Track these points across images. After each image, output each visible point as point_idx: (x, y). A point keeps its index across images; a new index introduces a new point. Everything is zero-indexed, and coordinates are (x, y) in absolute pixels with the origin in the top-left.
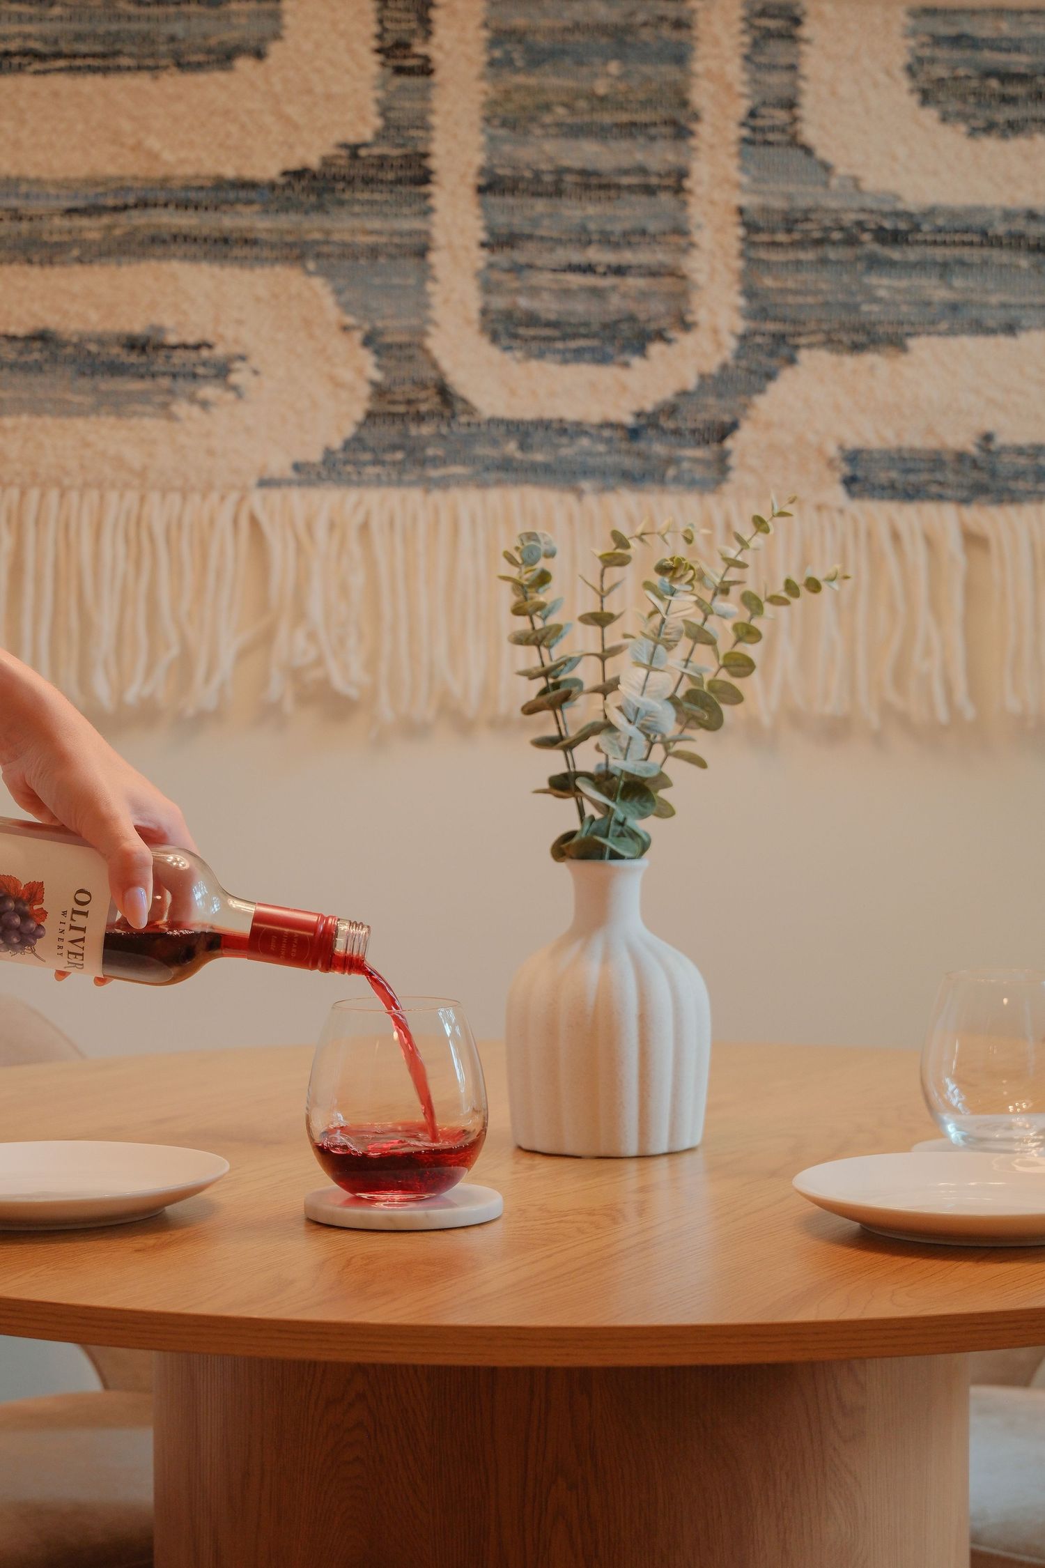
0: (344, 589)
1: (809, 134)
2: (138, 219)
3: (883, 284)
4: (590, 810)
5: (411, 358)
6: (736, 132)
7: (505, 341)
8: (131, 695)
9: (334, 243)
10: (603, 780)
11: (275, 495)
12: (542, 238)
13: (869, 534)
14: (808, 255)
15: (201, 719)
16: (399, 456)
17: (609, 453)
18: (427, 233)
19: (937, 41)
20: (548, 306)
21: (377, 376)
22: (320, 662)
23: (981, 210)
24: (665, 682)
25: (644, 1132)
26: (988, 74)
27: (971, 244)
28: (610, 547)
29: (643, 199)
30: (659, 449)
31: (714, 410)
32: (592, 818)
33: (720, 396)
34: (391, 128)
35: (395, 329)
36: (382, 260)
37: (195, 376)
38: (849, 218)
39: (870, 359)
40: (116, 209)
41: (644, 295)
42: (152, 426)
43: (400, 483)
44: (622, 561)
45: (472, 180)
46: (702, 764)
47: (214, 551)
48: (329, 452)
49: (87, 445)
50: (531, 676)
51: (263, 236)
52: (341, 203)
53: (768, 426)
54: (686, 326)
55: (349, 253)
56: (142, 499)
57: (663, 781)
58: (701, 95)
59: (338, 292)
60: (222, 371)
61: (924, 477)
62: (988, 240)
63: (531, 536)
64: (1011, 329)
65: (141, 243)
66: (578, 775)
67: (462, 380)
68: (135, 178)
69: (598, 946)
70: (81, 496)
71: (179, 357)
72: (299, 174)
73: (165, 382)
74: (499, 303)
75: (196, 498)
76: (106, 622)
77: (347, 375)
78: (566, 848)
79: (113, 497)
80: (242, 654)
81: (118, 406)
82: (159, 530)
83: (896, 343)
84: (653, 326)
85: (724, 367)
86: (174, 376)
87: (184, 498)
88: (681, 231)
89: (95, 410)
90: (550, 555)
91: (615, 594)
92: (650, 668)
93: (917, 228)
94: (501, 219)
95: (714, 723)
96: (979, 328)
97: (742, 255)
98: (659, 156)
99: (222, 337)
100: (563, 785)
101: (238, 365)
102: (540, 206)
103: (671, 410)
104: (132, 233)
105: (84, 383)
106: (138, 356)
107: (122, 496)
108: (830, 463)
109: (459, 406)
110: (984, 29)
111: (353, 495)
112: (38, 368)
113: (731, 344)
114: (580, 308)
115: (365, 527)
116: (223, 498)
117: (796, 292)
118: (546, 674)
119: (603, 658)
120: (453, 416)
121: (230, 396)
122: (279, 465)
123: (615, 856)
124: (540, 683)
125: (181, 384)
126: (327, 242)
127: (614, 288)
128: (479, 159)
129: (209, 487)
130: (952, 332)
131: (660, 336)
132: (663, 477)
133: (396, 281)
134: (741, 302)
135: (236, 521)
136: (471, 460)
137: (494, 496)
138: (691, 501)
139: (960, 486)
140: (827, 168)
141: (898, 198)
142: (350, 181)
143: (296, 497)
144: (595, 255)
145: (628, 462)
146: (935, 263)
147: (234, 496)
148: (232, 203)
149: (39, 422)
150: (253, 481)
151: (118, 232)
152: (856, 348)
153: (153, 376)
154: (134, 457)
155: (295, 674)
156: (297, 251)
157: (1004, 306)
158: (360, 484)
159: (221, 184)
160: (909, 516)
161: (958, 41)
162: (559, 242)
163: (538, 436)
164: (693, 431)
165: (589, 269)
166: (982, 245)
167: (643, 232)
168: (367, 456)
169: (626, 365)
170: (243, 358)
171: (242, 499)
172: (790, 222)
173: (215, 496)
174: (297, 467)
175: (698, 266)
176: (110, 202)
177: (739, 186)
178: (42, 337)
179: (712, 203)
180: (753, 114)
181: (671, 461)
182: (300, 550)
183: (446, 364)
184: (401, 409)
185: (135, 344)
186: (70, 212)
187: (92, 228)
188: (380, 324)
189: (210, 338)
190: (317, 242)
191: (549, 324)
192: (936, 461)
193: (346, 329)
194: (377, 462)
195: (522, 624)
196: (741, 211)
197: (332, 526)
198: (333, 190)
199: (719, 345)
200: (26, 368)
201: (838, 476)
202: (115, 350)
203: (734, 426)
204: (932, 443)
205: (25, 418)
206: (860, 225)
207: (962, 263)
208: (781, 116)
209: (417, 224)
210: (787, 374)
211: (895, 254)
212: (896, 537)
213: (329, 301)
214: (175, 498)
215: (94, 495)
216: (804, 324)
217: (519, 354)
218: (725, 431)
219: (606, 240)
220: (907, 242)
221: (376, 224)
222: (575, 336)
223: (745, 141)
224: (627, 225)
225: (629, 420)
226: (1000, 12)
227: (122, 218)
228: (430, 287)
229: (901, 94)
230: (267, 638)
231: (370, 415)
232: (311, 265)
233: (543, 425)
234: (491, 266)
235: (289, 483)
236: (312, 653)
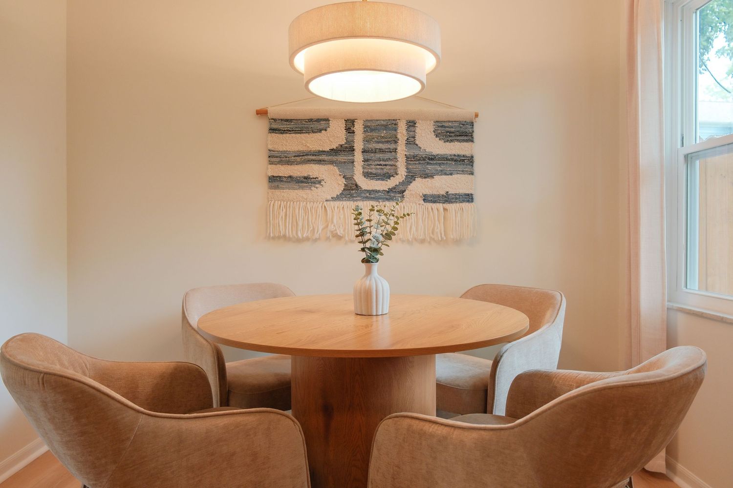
0: (340, 218)
1: (417, 142)
2: (306, 157)
3: (429, 167)
4: (368, 254)
5: (351, 180)
6: (405, 142)
7: (367, 177)
8: (304, 236)
10: (370, 249)
11: (328, 203)
12: (373, 160)
13: (428, 208)
14: (417, 162)
15: (316, 240)
16: (349, 196)
17: (384, 195)
18: (354, 159)
19: (439, 127)
20: (374, 171)
21: (346, 183)
22: (336, 230)
23: (446, 155)
24: (379, 231)
25: (377, 311)
26: (447, 132)
27: (444, 160)
28: (371, 208)
29: (390, 153)
30: (392, 195)
31: (402, 188)
32: (368, 256)
33: (402, 186)
34: (347, 142)
35: (348, 175)
36: (346, 164)
37: (315, 183)
38: (424, 156)
39: (427, 179)
41: (390, 169)
42: (308, 191)
43: (349, 201)
44: (373, 210)
45: (361, 150)
46: (389, 246)
47: (318, 212)
48: (337, 195)
49: (297, 194)
50: (357, 231)
51: (326, 160)
52: (339, 154)
53: (411, 190)
54: (397, 174)
55: (341, 163)
56: (306, 203)
57: (380, 249)
58: (399, 136)
59: (339, 169)
60: (320, 182)
61: (437, 199)
62: (447, 159)
63: (357, 206)
64: (451, 174)
66: (366, 248)
67: (359, 183)
68: (306, 151)
69: (369, 277)
70: (296, 203)
71: (312, 180)
72: (332, 150)
73: (310, 184)
74: (366, 171)
75: (315, 203)
76: (300, 224)
77: (340, 183)
78: (364, 261)
79: (302, 203)
80: (323, 229)
81: (302, 188)
82: (309, 208)
83: (432, 177)
84: (391, 174)
85: (403, 181)
88: (396, 158)
89: (299, 189)
90: (361, 209)
91: (372, 216)
92: (377, 229)
93: (435, 158)
94: (366, 157)
95: (390, 239)
96: (446, 174)
97: (406, 162)
98: (392, 146)
99: (320, 177)
100: (363, 250)
101: (322, 181)
102: (372, 154)
103: (394, 188)
104: (305, 160)
105: (297, 184)
106: (306, 180)
108: (421, 197)
109: (359, 188)
110: (447, 124)
112: (290, 182)
113: (404, 177)
114: (379, 171)
115: (343, 207)
117: (415, 168)
118: (360, 230)
119: (370, 227)
121: (321, 186)
122: (329, 198)
123: (372, 262)
124: (359, 232)
125: (313, 184)
126: (337, 161)
127: (385, 168)
128: (362, 147)
129: (317, 201)
130: (441, 175)
131: (393, 176)
133: (349, 167)
134: (406, 170)
135: (322, 207)
136: (361, 197)
137: (365, 203)
139: (443, 201)
140: (420, 148)
141: (432, 153)
142: (341, 151)
143: (332, 202)
144: (381, 163)
145: (387, 197)
146: (438, 164)
147: (321, 203)
148: (321, 155)
149: (290, 191)
150: (325, 200)
151: (303, 160)
152: (425, 178)
153: (308, 183)
154: (305, 196)
155: (332, 232)
156: (332, 162)
157: (450, 170)
158: (342, 201)
159: (319, 151)
160: (435, 206)
161: (442, 126)
162: (376, 161)
163: (372, 193)
164: (398, 192)
165: (380, 165)
167: (390, 159)
168: (343, 196)
169: (387, 181)
171: (323, 203)
172: (414, 157)
173: (318, 203)
174: (332, 198)
175: (399, 164)
176: (301, 155)
177: (405, 151)
178: (290, 177)
179: (401, 154)
180: (407, 139)
181: (394, 197)
182: (332, 212)
183: (357, 181)
184: (349, 188)
185: (305, 178)
186: (294, 156)
187: (298, 159)
188: (346, 174)
189: (318, 177)
190: (335, 161)
191: (374, 174)
192: (439, 196)
193: (340, 175)
194: (345, 197)
195: (356, 221)
196: (406, 155)
197: (338, 207)
198: (338, 152)
199: (402, 177)
200: (287, 182)
201: (422, 199)
202: (302, 179)
203: (405, 191)
204: (438, 193)
205: (287, 190)
206: (426, 157)
207: (443, 163)
208: (412, 139)
209: (352, 158)
210: (414, 182)
211: (431, 162)
212: (432, 209)
213: (337, 171)
214: (312, 203)
215: (298, 203)
216: (416, 174)
217: (369, 179)
218: (404, 191)
219: (384, 160)
220: (433, 160)
221: (345, 158)
222: (378, 176)
223: (406, 143)
224: (387, 158)
225: (387, 190)
226: (449, 121)
227: (303, 157)
228: (354, 168)
229: (433, 135)
230: (327, 226)
231: (344, 189)
232: (334, 165)
233: (373, 191)
234: (364, 164)
236: (334, 229)
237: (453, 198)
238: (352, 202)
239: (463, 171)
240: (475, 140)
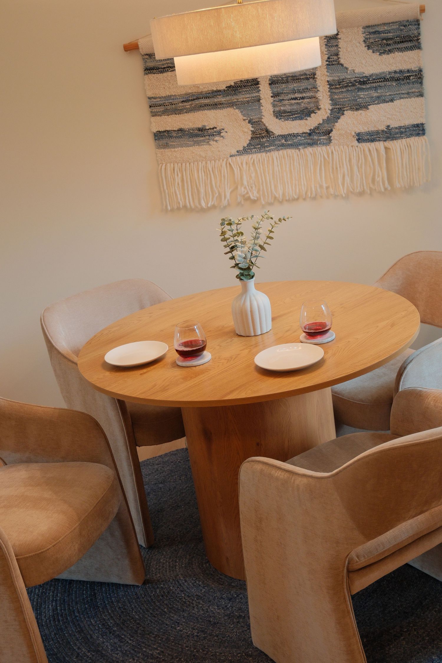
0: (251, 177)
1: (342, 61)
2: (197, 102)
3: (362, 94)
5: (259, 124)
6: (325, 63)
7: (279, 117)
8: (209, 205)
11: (234, 158)
12: (285, 93)
13: (364, 150)
14: (344, 90)
15: (225, 208)
16: (259, 146)
17: (305, 139)
18: (259, 96)
19: (370, 33)
20: (288, 108)
21: (253, 129)
22: (247, 193)
23: (383, 73)
26: (383, 39)
27: (382, 81)
29: (307, 81)
30: (315, 137)
31: (327, 127)
33: (328, 124)
35: (255, 118)
36: (250, 104)
37: (213, 135)
38: (352, 80)
39: (360, 112)
41: (309, 103)
42: (206, 147)
43: (260, 152)
45: (268, 82)
47: (222, 172)
48: (244, 147)
49: (193, 153)
51: (224, 102)
52: (240, 92)
53: (339, 130)
54: (319, 109)
55: (243, 103)
56: (206, 163)
59: (242, 112)
60: (219, 133)
61: (375, 136)
62: (386, 80)
64: (392, 100)
65: (198, 107)
67: (271, 128)
68: (195, 92)
70: (194, 164)
71: (210, 131)
72: (230, 87)
73: (207, 137)
74: (277, 109)
75: (217, 162)
76: (202, 190)
77: (246, 130)
79: (200, 163)
80: (231, 193)
81: (198, 143)
82: (211, 169)
83: (366, 107)
84: (312, 110)
85: (328, 117)
86: (209, 136)
87: (215, 162)
88: (315, 87)
89: (194, 145)
93: (369, 80)
94: (275, 90)
96: (385, 101)
97: (329, 91)
99: (218, 125)
101: (223, 131)
102: (284, 86)
103: (317, 128)
104: (196, 105)
105: (191, 139)
106: (201, 132)
107: (202, 163)
108: (354, 136)
109: (271, 134)
110: (381, 29)
111: (250, 156)
112: (181, 137)
113: (329, 112)
114: (295, 107)
115: (254, 163)
116: (223, 160)
117: (342, 98)
120: (270, 136)
121: (222, 138)
122: (234, 152)
125: (211, 137)
126: (238, 102)
127: (302, 102)
129: (220, 158)
130: (378, 103)
131: (313, 112)
132: (317, 143)
133: (254, 108)
134: (331, 102)
135: (226, 164)
136: (275, 145)
137: (281, 152)
138: (324, 148)
139: (384, 137)
140: (347, 69)
141: (364, 73)
142: (241, 87)
143: (238, 158)
144: (297, 95)
145: (309, 141)
146: (374, 87)
147: (225, 160)
148: (216, 96)
149: (183, 149)
150: (229, 156)
151: (193, 105)
152: (357, 109)
153: (205, 136)
154: (203, 154)
155: (243, 195)
156: (232, 104)
157: (390, 95)
158: (251, 154)
159: (213, 92)
160: (373, 145)
161: (375, 33)
162: (289, 93)
163: (289, 138)
164: (323, 132)
165: (296, 99)
166: (384, 81)
167: (307, 89)
168: (253, 147)
169: (306, 119)
170: (223, 129)
171: (227, 160)
172: (340, 82)
173: (221, 160)
174: (238, 152)
175: (320, 95)
176: (191, 99)
177: (327, 75)
178: (181, 130)
179: (321, 80)
180: (329, 58)
181: (318, 140)
182: (240, 170)
183: (267, 125)
184: (259, 136)
185: (200, 130)
186: (183, 101)
187: (187, 105)
188: (252, 118)
189: (216, 126)
190: (235, 102)
191: (288, 112)
192: (377, 132)
193: (244, 120)
194: (255, 148)
196: (328, 81)
197: (247, 163)
198: (238, 90)
199: (326, 112)
200: (178, 137)
201: (356, 139)
202: (196, 131)
203: (332, 130)
204: (376, 129)
205: (180, 148)
206: (355, 81)
207: (380, 86)
208: (335, 57)
209: (257, 94)
210: (342, 117)
211: (364, 87)
212: (369, 150)
213: (240, 114)
214: (213, 162)
215: (196, 163)
216: (345, 105)
217: (283, 120)
218: (330, 132)
219: (299, 92)
220: (366, 83)
221: (248, 96)
222: (295, 114)
223: (327, 65)
224: (304, 88)
225: (308, 131)
226: (384, 24)
227: (193, 102)
228: (262, 108)
229: (363, 47)
230: (237, 188)
231: (252, 138)
232: (235, 107)
233: (290, 135)
234: (274, 101)
235: (237, 155)
236: (246, 192)
237: (397, 133)
238: (264, 154)
239: (408, 93)
240: (423, 46)
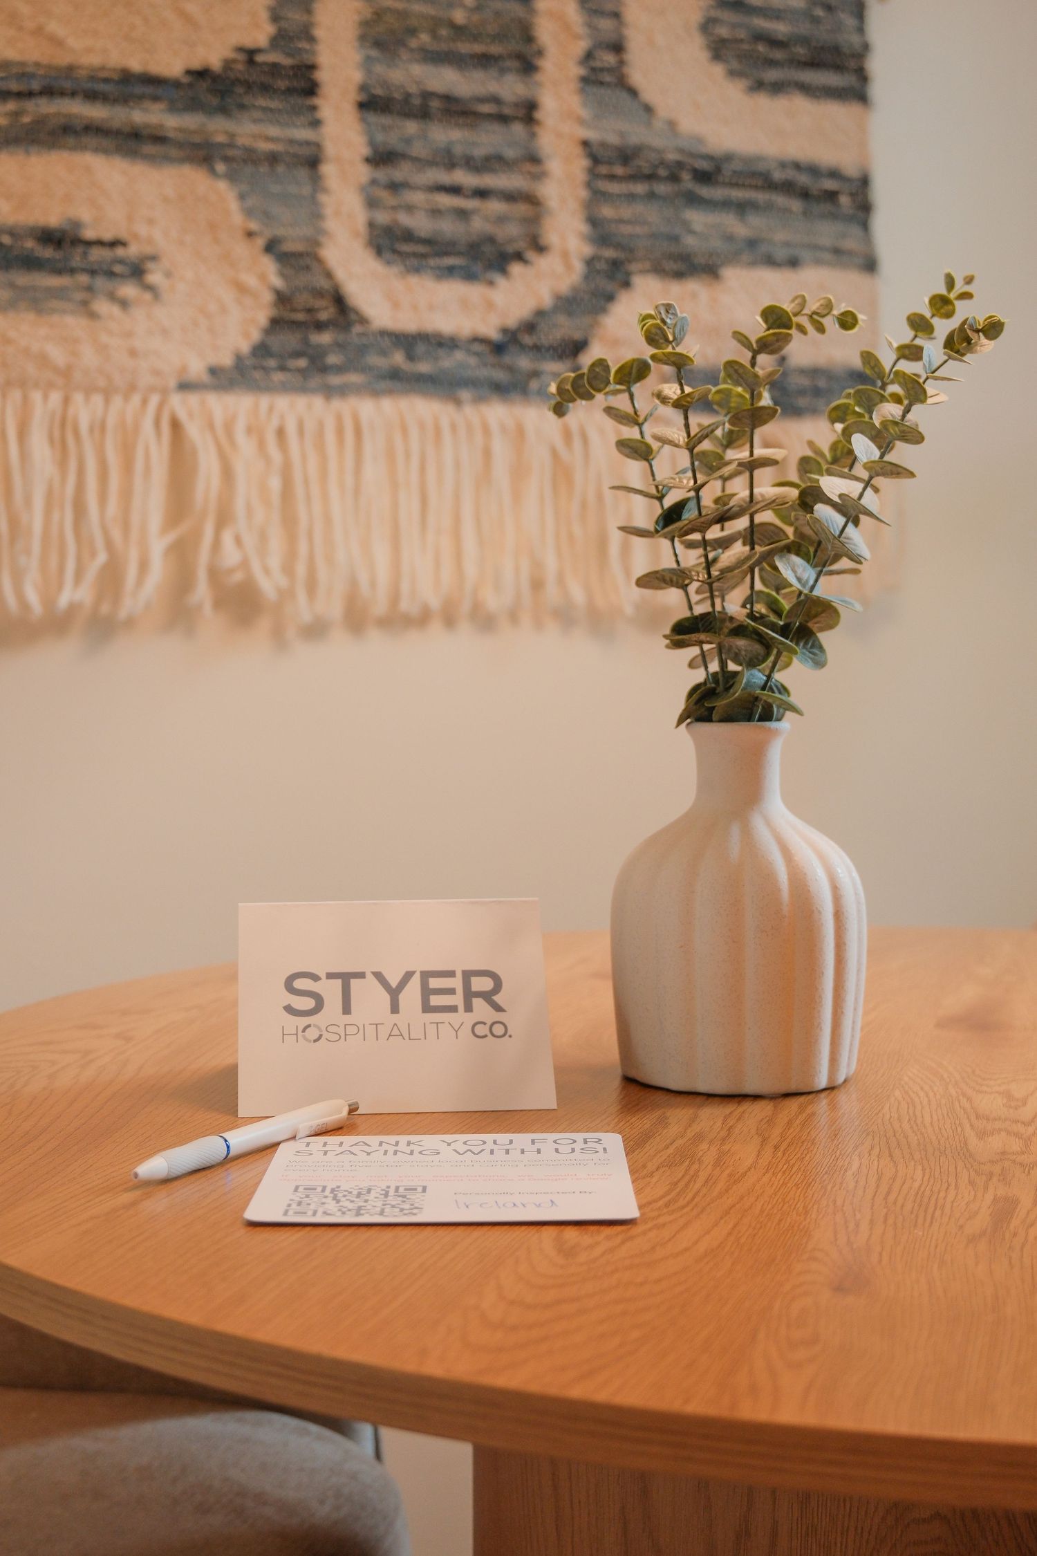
1: (636, 77)
2: (45, 106)
3: (698, 219)
5: (308, 268)
6: (578, 71)
7: (388, 255)
8: (61, 603)
9: (238, 148)
11: (193, 399)
12: (414, 158)
14: (640, 188)
16: (302, 363)
17: (480, 366)
18: (318, 146)
20: (420, 224)
21: (280, 283)
22: (245, 564)
23: (759, 158)
26: (757, 41)
27: (757, 187)
29: (496, 127)
30: (524, 363)
31: (564, 328)
33: (570, 314)
34: (281, 39)
35: (293, 236)
36: (280, 169)
37: (112, 274)
38: (671, 157)
39: (690, 286)
40: (19, 95)
41: (501, 220)
42: (74, 324)
43: (303, 390)
45: (353, 96)
47: (138, 453)
48: (239, 358)
49: (8, 341)
51: (171, 135)
52: (242, 107)
53: (614, 343)
54: (540, 249)
55: (251, 157)
56: (66, 401)
58: (545, 32)
59: (242, 197)
60: (137, 271)
62: (768, 184)
64: (793, 263)
65: (52, 133)
67: (355, 291)
68: (37, 64)
71: (96, 254)
72: (201, 74)
73: (84, 279)
74: (382, 218)
75: (117, 401)
77: (251, 281)
79: (37, 396)
81: (37, 302)
83: (711, 271)
84: (510, 249)
85: (574, 287)
86: (93, 272)
87: (107, 401)
88: (534, 159)
93: (718, 170)
94: (380, 137)
96: (770, 261)
97: (588, 185)
98: (510, 88)
99: (136, 236)
101: (151, 265)
102: (412, 127)
103: (530, 327)
104: (40, 122)
106: (54, 250)
107: (46, 397)
109: (353, 317)
111: (264, 401)
113: (579, 267)
114: (448, 228)
115: (281, 433)
116: (145, 400)
117: (629, 222)
120: (348, 326)
121: (148, 296)
122: (197, 368)
125: (100, 282)
126: (232, 146)
127: (477, 210)
128: (358, 76)
129: (132, 388)
130: (753, 264)
131: (519, 257)
132: (524, 388)
133: (293, 189)
134: (587, 228)
135: (157, 423)
136: (364, 369)
137: (388, 405)
140: (648, 109)
141: (703, 142)
142: (249, 86)
143: (212, 400)
144: (459, 176)
145: (500, 376)
147: (154, 400)
148: (141, 98)
150: (172, 383)
151: (26, 119)
152: (679, 275)
153: (72, 271)
154: (57, 355)
156: (205, 153)
157: (787, 244)
158: (268, 390)
159: (126, 77)
162: (428, 162)
164: (550, 347)
165: (455, 190)
166: (765, 188)
167: (500, 159)
168: (272, 363)
169: (491, 283)
170: (155, 258)
171: (163, 402)
172: (625, 157)
173: (136, 399)
175: (550, 192)
176: (14, 86)
177: (582, 120)
179: (559, 133)
180: (588, 54)
181: (532, 374)
182: (222, 453)
183: (341, 274)
184: (300, 317)
185: (55, 238)
188: (280, 232)
189: (123, 235)
190: (221, 145)
191: (421, 241)
193: (250, 234)
194: (283, 368)
196: (585, 144)
197: (250, 429)
198: (234, 95)
199: (568, 266)
202: (30, 244)
203: (585, 341)
206: (680, 165)
207: (754, 203)
208: (609, 59)
209: (303, 134)
210: (622, 297)
211: (705, 191)
213: (233, 205)
214: (98, 399)
215: (17, 394)
216: (635, 251)
217: (401, 269)
218: (577, 347)
219: (471, 164)
220: (713, 181)
221: (273, 131)
222: (446, 254)
223: (582, 77)
224: (487, 151)
225: (495, 335)
228: (323, 198)
229: (699, 48)
231: (273, 321)
232: (221, 167)
233: (423, 337)
234: (374, 182)
235: (206, 387)
236: (236, 557)
237: (802, 392)
238: (318, 402)
239: (837, 251)
240: (877, 89)
